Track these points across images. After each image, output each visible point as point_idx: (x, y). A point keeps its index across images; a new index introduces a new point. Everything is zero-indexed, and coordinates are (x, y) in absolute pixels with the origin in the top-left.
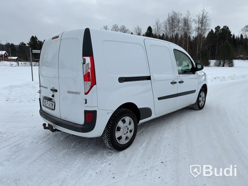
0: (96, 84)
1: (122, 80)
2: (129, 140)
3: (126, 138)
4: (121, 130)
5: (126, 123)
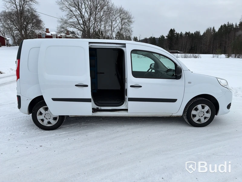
0: (19, 78)
2: (53, 125)
3: (49, 123)
4: (43, 115)
5: (48, 111)
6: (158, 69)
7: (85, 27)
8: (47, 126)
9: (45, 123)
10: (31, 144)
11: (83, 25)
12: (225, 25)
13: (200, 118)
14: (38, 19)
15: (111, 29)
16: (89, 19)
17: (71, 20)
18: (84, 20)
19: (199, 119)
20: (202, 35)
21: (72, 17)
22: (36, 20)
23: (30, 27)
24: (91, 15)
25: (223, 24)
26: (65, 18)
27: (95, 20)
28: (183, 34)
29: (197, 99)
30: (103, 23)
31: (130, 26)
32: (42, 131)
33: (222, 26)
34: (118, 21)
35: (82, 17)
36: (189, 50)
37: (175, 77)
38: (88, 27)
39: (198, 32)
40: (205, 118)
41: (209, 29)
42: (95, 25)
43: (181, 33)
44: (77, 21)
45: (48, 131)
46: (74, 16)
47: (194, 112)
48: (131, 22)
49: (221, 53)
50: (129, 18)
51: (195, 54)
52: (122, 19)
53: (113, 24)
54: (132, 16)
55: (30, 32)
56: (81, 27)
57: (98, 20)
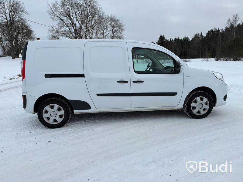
0: (25, 78)
1: (47, 76)
2: (58, 123)
3: (55, 121)
4: (49, 113)
5: (54, 109)
6: (156, 67)
7: (77, 35)
8: (53, 124)
9: (51, 122)
10: (40, 141)
11: (75, 33)
12: (212, 30)
13: (200, 109)
14: (29, 30)
15: (103, 37)
16: (81, 28)
17: (63, 29)
18: (76, 29)
19: (199, 111)
20: (191, 41)
21: (63, 26)
22: (27, 30)
23: (20, 38)
24: (82, 24)
25: (210, 30)
26: (57, 27)
27: (87, 28)
28: (172, 40)
29: (196, 92)
30: (94, 31)
31: (121, 33)
32: (48, 129)
33: (209, 31)
34: (109, 29)
35: (74, 26)
36: (180, 55)
37: (174, 72)
38: (79, 35)
39: (187, 38)
40: (204, 110)
41: (197, 34)
42: (87, 33)
43: (171, 39)
44: (69, 29)
45: (54, 129)
46: (66, 25)
47: (193, 105)
48: (122, 29)
49: (210, 57)
50: (120, 26)
51: (186, 58)
52: (113, 27)
53: (104, 32)
54: (123, 24)
55: (20, 42)
56: (73, 36)
57: (90, 28)
